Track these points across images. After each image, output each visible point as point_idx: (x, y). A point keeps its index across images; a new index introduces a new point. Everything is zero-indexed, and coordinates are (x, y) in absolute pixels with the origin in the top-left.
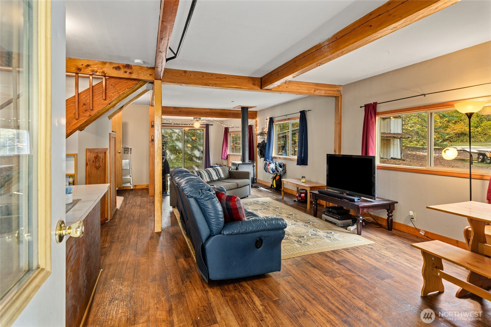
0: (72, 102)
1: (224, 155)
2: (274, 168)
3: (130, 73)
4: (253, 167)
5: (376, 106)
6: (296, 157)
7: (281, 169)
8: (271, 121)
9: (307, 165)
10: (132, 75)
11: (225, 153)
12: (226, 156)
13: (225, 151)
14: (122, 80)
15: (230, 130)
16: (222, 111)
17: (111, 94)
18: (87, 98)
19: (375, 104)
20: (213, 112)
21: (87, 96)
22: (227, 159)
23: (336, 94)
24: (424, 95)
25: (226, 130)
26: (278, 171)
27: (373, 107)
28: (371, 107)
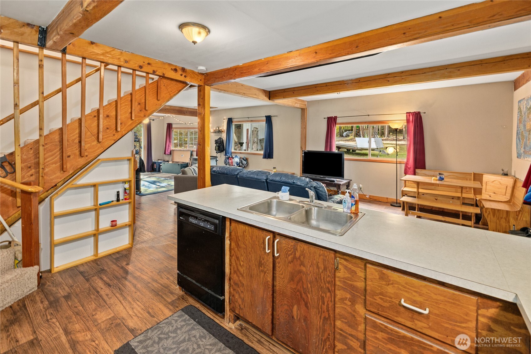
0: (127, 100)
1: (168, 151)
2: (238, 161)
3: (185, 77)
4: (216, 161)
5: (336, 118)
6: (262, 152)
7: (244, 162)
8: (230, 121)
9: (272, 158)
10: (186, 78)
11: (168, 149)
12: (169, 151)
13: (169, 146)
14: (173, 82)
15: (174, 126)
16: (180, 109)
17: (164, 95)
18: (141, 97)
19: (335, 118)
20: (171, 109)
21: (141, 95)
22: (171, 154)
23: (303, 107)
24: (369, 115)
25: (170, 126)
26: (243, 164)
27: (334, 119)
28: (333, 119)
